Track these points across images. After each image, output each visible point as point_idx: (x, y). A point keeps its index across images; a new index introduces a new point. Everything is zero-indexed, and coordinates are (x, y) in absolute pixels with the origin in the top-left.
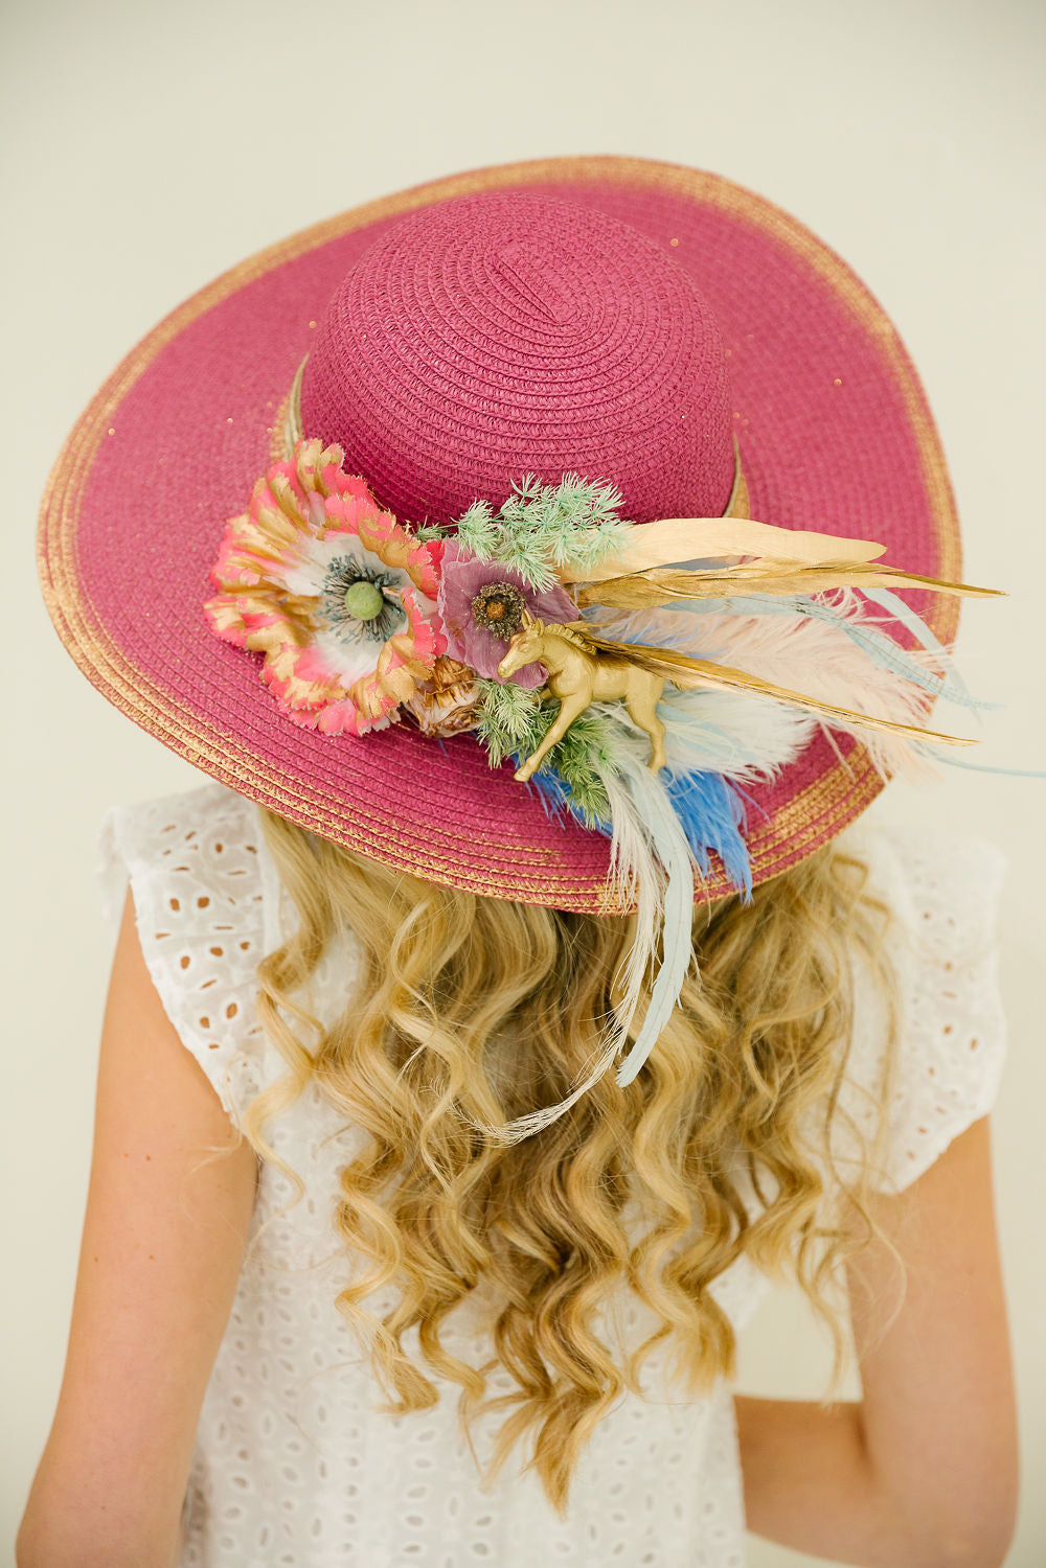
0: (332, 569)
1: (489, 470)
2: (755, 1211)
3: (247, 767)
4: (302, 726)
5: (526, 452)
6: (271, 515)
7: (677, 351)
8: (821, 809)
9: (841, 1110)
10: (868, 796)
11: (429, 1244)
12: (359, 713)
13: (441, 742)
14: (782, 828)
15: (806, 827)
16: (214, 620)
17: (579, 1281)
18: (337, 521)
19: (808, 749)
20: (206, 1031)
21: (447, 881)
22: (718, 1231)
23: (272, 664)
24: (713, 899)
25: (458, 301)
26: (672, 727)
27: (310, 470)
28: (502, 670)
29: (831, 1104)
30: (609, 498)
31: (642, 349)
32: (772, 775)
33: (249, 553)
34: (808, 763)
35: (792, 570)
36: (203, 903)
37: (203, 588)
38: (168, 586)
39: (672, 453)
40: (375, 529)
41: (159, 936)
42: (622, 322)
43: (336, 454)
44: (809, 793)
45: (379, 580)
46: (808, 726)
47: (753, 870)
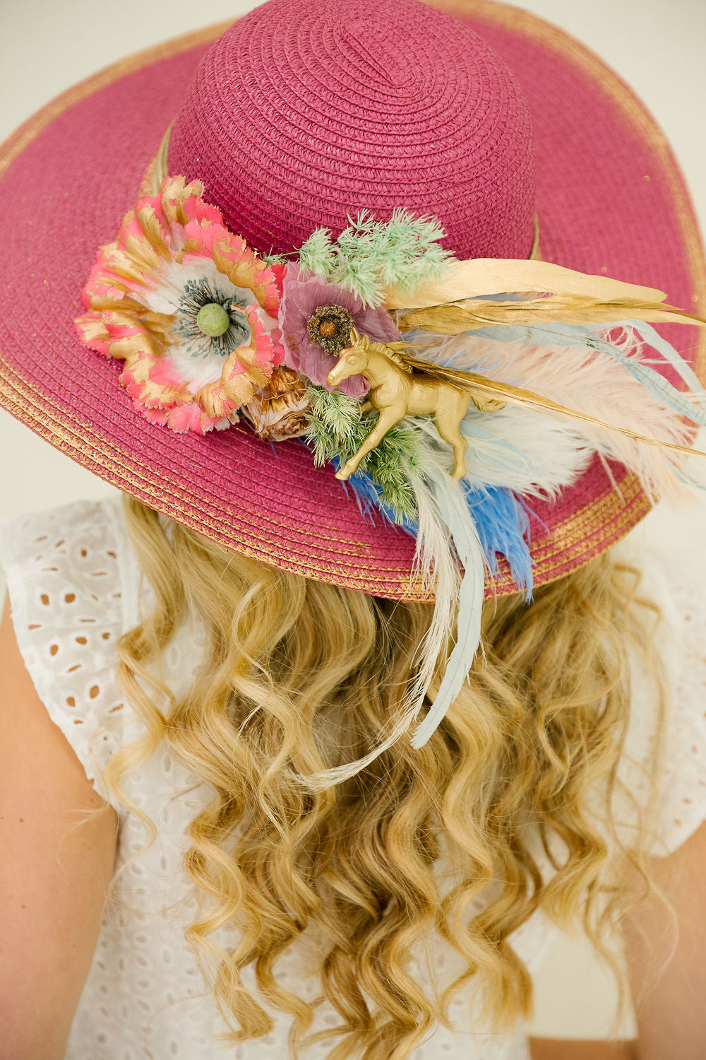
0: (187, 290)
1: (329, 206)
2: (547, 873)
3: (103, 453)
4: (154, 423)
5: (362, 192)
6: (138, 243)
7: (495, 119)
8: (593, 527)
9: (621, 784)
10: (634, 520)
11: (265, 890)
12: (204, 415)
13: (272, 445)
14: (560, 541)
15: (580, 541)
16: (83, 332)
17: (397, 925)
18: (195, 244)
19: (585, 475)
20: (72, 709)
21: (272, 562)
22: (515, 890)
23: (131, 369)
24: (499, 595)
25: (309, 62)
26: (473, 443)
27: (173, 202)
28: (331, 378)
29: (612, 775)
30: (433, 231)
31: (465, 113)
32: (553, 495)
33: (117, 275)
34: (584, 487)
35: (587, 304)
36: (70, 598)
37: (74, 306)
38: (45, 304)
39: (486, 205)
40: (227, 250)
41: (32, 627)
42: (450, 89)
43: (198, 187)
44: (583, 513)
45: (227, 302)
46: (586, 454)
47: (534, 573)
